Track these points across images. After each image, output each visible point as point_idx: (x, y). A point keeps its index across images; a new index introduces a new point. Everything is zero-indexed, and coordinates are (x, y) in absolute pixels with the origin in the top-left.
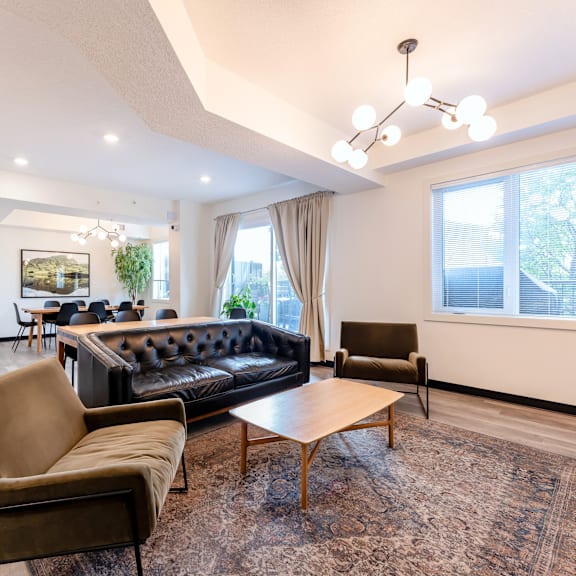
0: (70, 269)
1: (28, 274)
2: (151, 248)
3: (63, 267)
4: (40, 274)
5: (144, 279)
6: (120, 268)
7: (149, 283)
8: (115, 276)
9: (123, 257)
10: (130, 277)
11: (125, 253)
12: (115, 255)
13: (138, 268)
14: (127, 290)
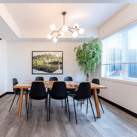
0: (53, 60)
1: (35, 63)
2: (100, 42)
3: (50, 59)
4: (40, 63)
5: (95, 64)
6: (79, 58)
7: (99, 67)
8: (76, 63)
9: (81, 51)
10: (85, 63)
11: (82, 49)
12: (76, 50)
13: (91, 56)
14: (83, 71)
